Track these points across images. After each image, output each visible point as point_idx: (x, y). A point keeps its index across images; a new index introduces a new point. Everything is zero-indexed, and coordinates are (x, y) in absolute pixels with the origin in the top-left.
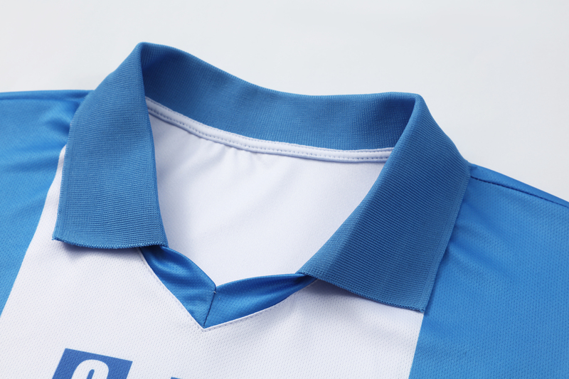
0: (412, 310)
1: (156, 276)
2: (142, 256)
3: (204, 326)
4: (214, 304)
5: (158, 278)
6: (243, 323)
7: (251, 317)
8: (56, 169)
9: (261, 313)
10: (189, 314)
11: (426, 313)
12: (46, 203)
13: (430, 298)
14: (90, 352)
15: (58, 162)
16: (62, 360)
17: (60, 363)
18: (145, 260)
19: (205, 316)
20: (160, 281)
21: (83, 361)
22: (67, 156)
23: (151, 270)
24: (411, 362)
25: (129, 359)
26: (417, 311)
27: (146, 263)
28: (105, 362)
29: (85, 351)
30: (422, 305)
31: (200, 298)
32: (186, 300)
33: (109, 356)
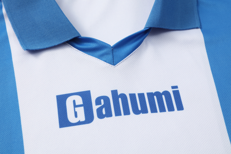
0: (195, 29)
1: (81, 52)
2: (69, 45)
3: (114, 65)
4: (114, 54)
5: (82, 52)
6: (130, 58)
7: (132, 54)
8: (4, 19)
9: (136, 51)
10: (104, 62)
11: (201, 28)
12: (8, 36)
13: (200, 21)
14: (68, 93)
15: (3, 16)
16: (57, 101)
17: (58, 102)
18: (72, 46)
19: (112, 60)
20: (83, 53)
21: (67, 98)
22: (7, 12)
23: (77, 49)
24: (205, 49)
25: (88, 90)
26: (197, 28)
27: (73, 47)
28: (78, 95)
29: (66, 93)
30: (198, 25)
31: (106, 54)
32: (100, 57)
33: (78, 92)
